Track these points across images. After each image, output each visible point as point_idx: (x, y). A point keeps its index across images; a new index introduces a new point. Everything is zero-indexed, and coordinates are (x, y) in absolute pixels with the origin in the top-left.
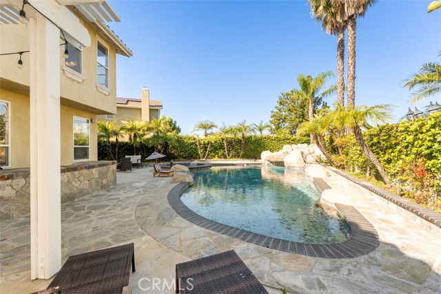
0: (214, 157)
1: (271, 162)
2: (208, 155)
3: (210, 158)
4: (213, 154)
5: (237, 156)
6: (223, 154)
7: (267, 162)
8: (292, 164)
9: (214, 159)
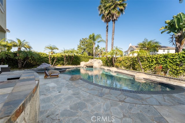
0: (58, 64)
1: (87, 66)
2: (55, 64)
3: (56, 65)
4: (57, 63)
5: (69, 64)
6: (62, 63)
7: (85, 66)
8: (96, 67)
9: (58, 66)
